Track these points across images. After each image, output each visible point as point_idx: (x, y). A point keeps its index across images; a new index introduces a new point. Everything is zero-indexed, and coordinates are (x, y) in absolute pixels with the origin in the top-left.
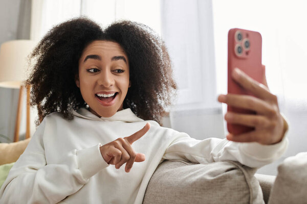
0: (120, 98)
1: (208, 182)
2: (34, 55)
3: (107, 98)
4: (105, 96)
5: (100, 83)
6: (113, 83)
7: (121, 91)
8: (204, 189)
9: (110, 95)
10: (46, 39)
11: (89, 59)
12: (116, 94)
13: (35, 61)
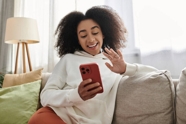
0: (99, 45)
1: (152, 79)
2: (56, 34)
3: (93, 47)
4: (92, 46)
5: (88, 41)
6: (94, 39)
7: (99, 42)
8: (151, 83)
9: (94, 45)
10: (59, 25)
11: (81, 33)
12: (97, 43)
13: (57, 37)
